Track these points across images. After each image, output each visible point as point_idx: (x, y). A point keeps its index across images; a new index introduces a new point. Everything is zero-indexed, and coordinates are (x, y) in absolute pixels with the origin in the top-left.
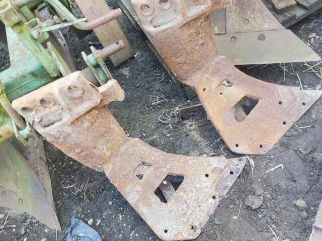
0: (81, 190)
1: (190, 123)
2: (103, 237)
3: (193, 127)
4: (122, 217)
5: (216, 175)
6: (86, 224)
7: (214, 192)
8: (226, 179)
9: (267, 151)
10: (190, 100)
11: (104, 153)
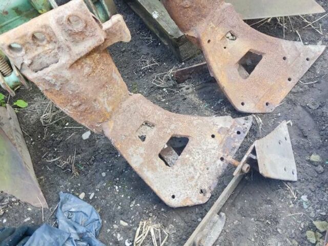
0: (68, 163)
1: (187, 86)
2: (99, 211)
3: (191, 90)
4: (119, 187)
5: (223, 136)
6: (77, 199)
7: (221, 153)
8: (233, 140)
9: (274, 108)
10: (184, 62)
11: (105, 108)
